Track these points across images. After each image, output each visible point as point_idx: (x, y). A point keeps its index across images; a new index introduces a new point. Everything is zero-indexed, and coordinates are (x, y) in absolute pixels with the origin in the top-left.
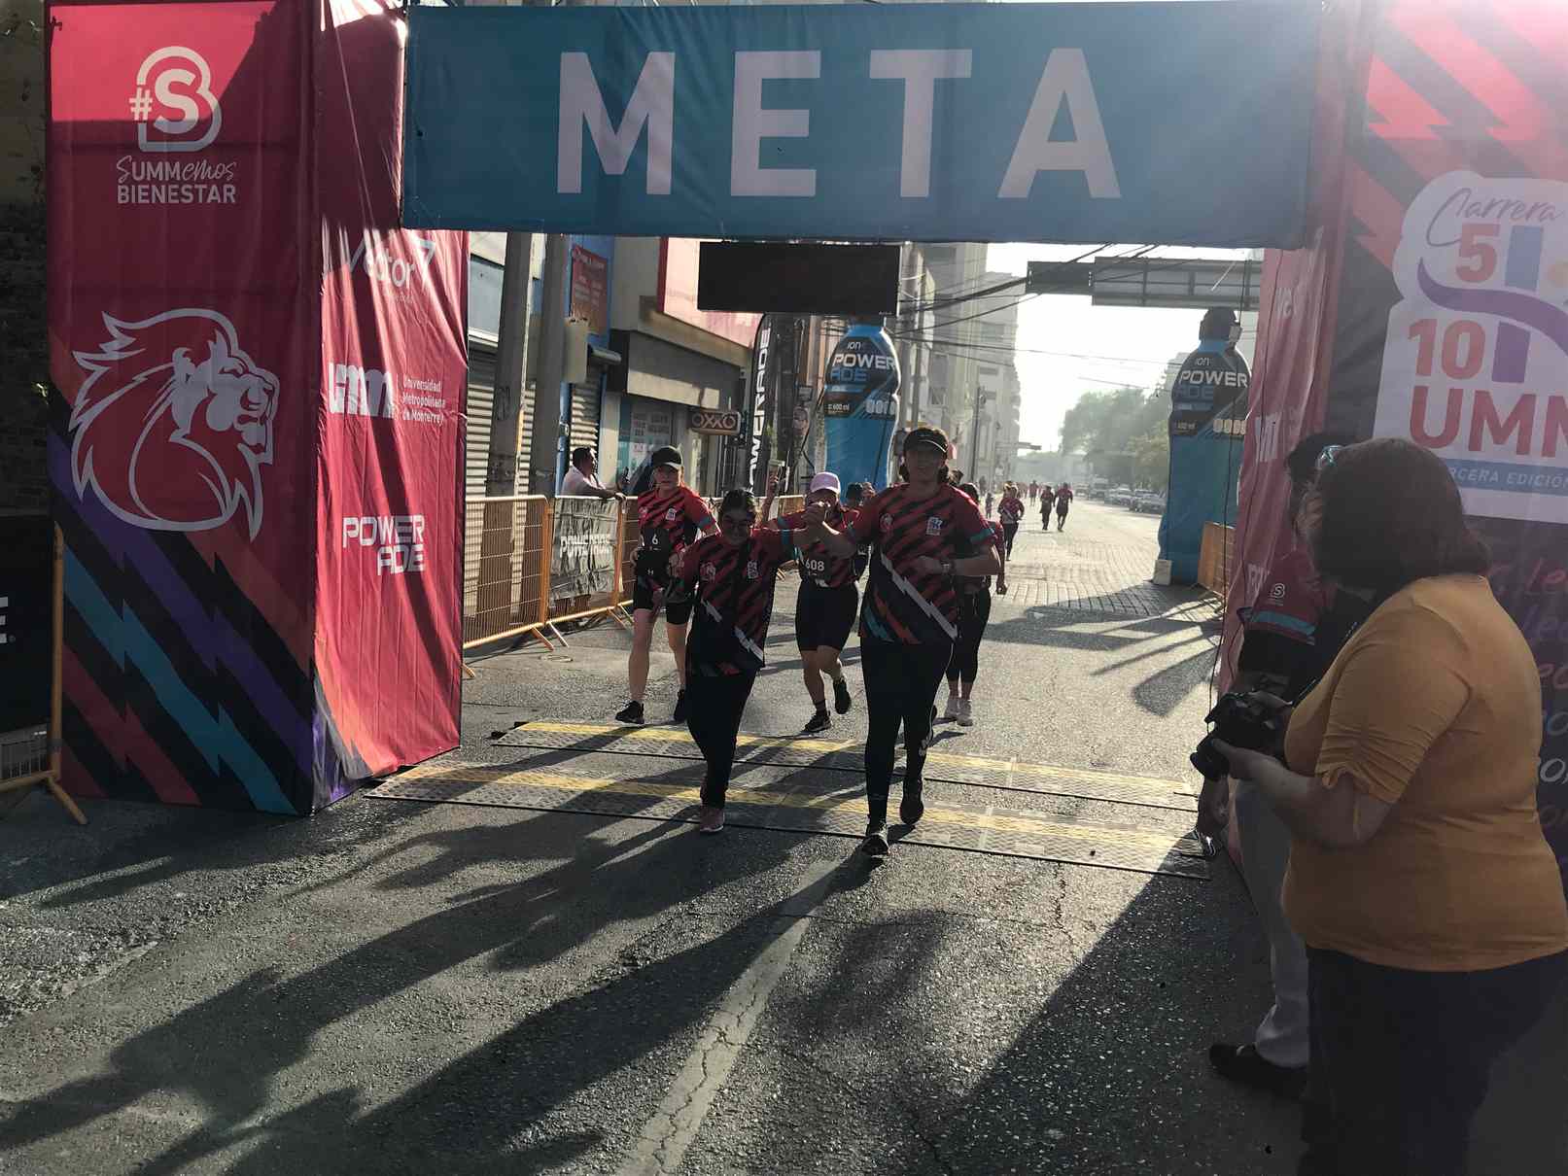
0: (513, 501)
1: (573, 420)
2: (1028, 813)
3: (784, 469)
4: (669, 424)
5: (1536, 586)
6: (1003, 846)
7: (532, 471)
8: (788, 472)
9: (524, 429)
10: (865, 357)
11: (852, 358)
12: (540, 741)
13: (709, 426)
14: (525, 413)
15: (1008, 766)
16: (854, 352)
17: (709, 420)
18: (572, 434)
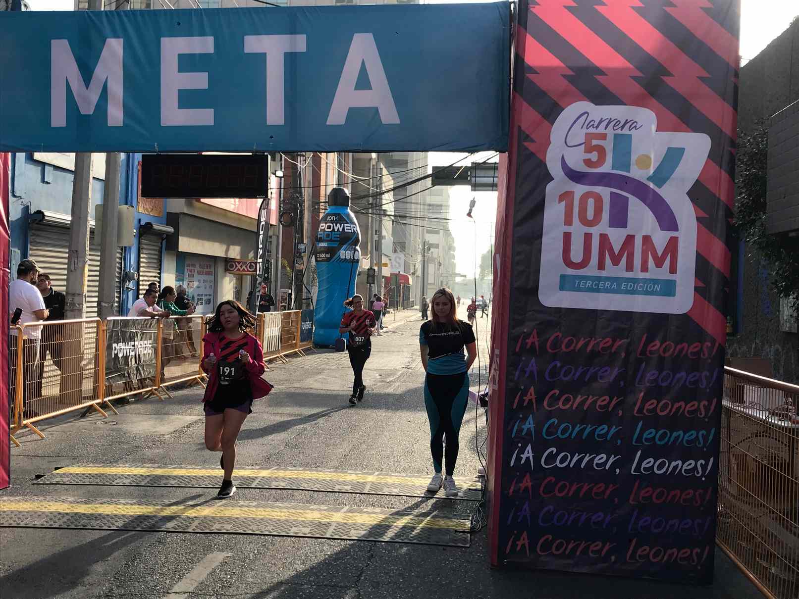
0: (83, 322)
1: (141, 269)
2: (370, 509)
3: (290, 294)
4: (212, 270)
5: (643, 353)
6: (342, 533)
7: (99, 303)
8: (293, 297)
9: (89, 276)
10: (338, 225)
11: (330, 226)
12: (65, 480)
13: (239, 270)
14: (89, 265)
15: (370, 478)
16: (332, 222)
17: (239, 266)
18: (141, 278)
